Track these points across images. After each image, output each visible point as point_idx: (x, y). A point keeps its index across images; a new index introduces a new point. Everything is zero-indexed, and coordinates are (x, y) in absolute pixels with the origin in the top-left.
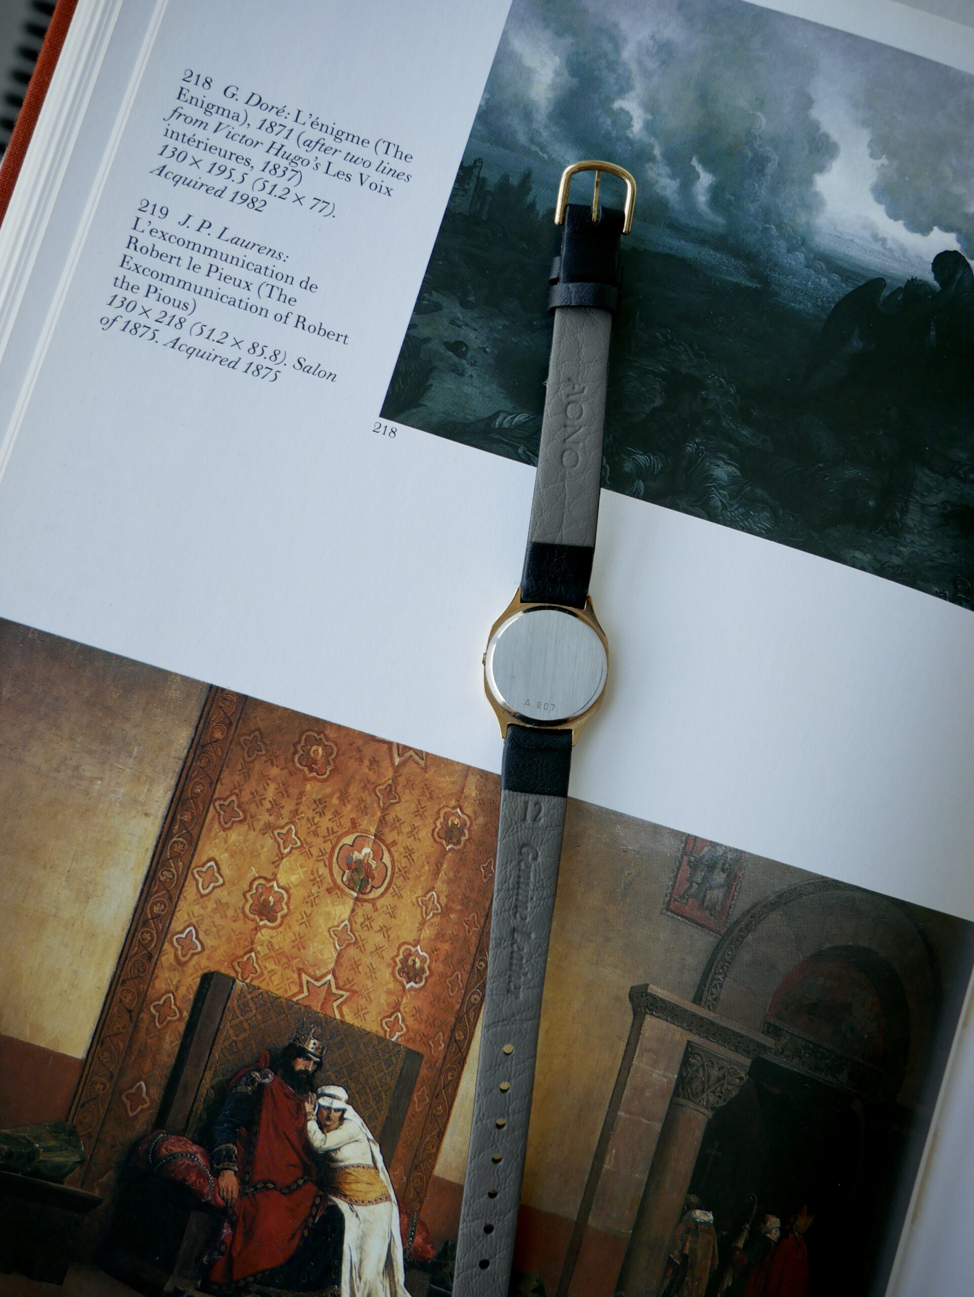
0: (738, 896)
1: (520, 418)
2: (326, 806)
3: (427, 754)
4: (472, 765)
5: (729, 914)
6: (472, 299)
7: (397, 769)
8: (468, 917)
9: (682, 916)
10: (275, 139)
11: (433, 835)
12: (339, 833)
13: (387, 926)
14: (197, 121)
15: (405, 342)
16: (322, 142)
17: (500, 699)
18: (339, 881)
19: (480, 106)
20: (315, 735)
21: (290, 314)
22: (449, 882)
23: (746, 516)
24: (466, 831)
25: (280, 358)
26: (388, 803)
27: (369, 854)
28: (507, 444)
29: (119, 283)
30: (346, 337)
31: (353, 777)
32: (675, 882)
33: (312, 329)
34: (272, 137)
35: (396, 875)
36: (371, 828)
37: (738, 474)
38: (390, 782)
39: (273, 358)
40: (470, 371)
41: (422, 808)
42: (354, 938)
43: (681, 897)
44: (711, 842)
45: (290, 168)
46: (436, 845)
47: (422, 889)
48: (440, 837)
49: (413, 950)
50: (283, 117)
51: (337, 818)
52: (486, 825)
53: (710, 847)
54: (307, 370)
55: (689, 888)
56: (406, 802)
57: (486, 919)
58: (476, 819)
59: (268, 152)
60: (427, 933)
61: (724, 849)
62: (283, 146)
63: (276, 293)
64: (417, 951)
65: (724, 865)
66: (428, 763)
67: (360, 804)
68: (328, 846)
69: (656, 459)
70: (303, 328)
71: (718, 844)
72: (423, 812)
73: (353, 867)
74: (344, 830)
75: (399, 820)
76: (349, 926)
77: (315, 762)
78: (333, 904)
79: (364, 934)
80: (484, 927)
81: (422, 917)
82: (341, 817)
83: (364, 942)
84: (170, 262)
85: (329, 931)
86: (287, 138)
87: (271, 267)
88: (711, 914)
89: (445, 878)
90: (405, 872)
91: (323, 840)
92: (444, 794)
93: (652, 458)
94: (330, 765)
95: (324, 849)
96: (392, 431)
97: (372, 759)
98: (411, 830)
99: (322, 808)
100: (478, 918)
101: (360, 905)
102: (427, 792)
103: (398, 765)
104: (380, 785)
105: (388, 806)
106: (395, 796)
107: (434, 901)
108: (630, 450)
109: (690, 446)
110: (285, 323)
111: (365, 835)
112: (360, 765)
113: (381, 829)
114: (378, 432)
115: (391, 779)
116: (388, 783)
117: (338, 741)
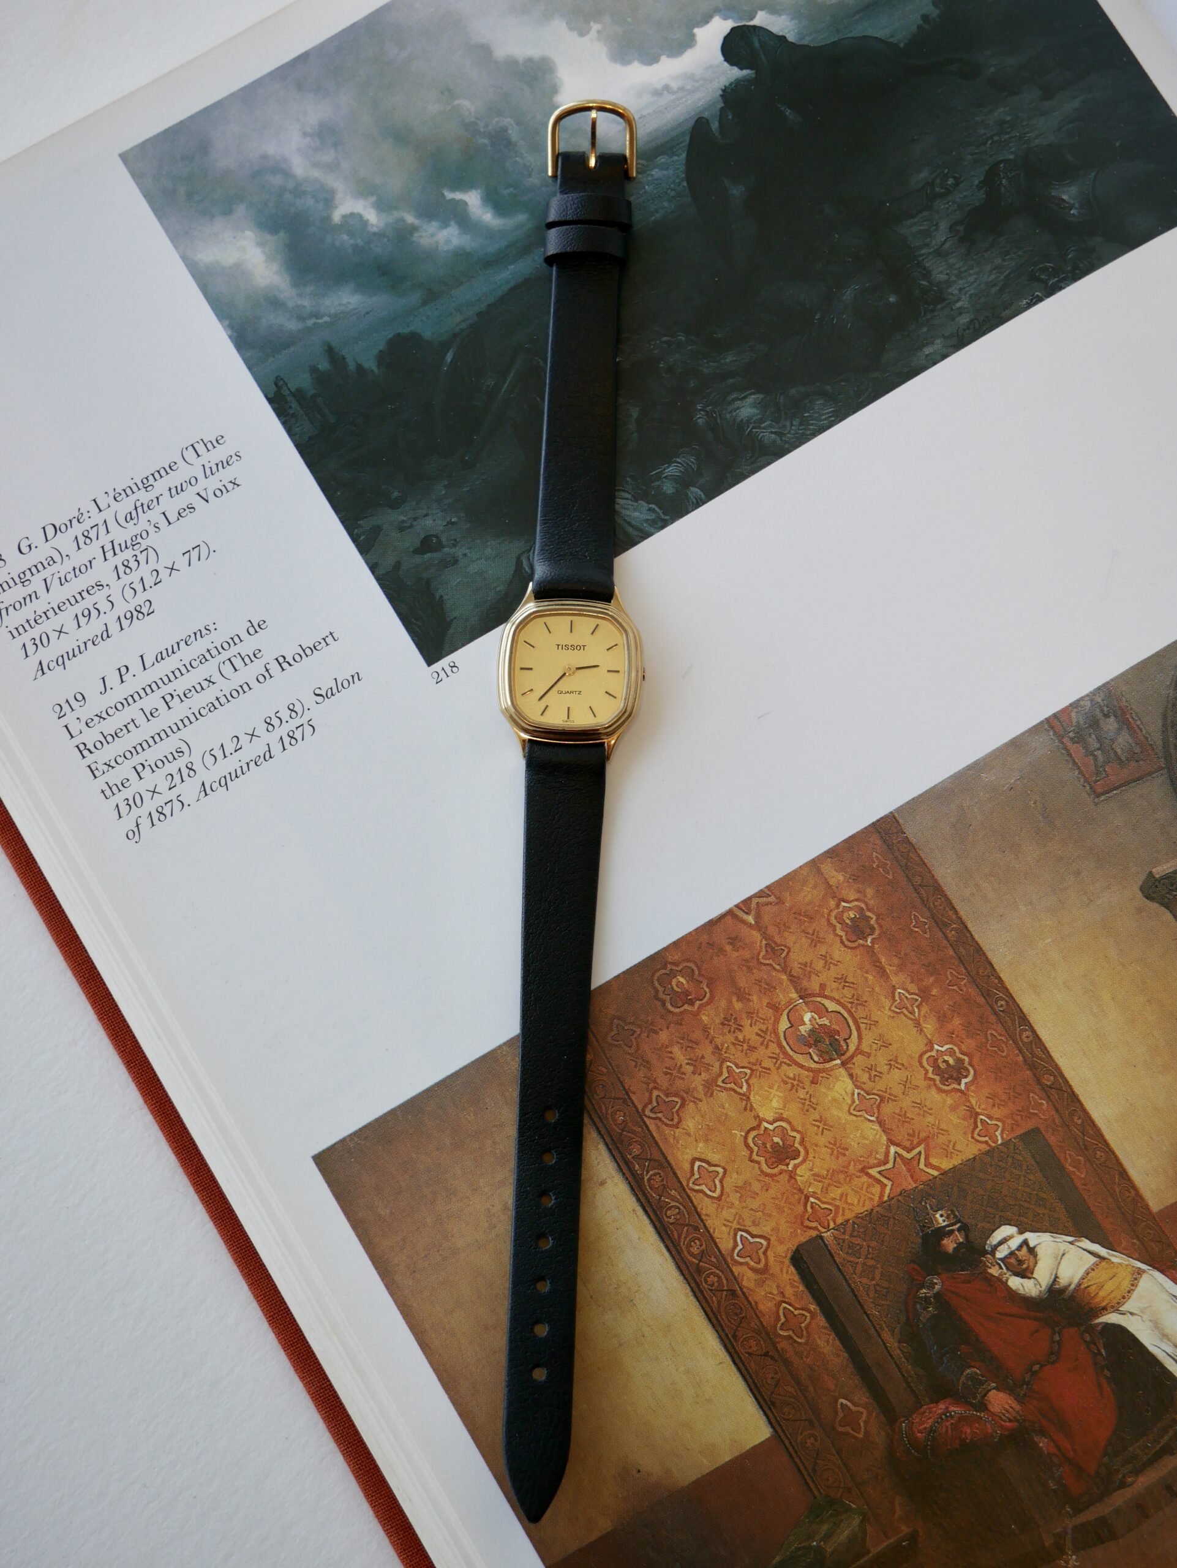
0: (1142, 723)
2: (735, 1018)
3: (768, 887)
4: (813, 856)
5: (1151, 745)
6: (396, 494)
7: (758, 926)
8: (947, 978)
9: (1116, 788)
10: (100, 543)
11: (845, 946)
12: (770, 1027)
13: (892, 1058)
14: (25, 599)
15: (383, 586)
16: (139, 504)
18: (814, 1065)
19: (230, 337)
20: (664, 971)
21: (267, 666)
22: (901, 968)
23: (804, 422)
24: (869, 914)
25: (298, 708)
26: (782, 961)
27: (812, 1017)
29: (108, 793)
30: (331, 634)
31: (731, 972)
32: (1079, 768)
33: (297, 658)
34: (95, 547)
35: (853, 1010)
36: (791, 995)
37: (761, 396)
38: (764, 942)
39: (294, 715)
40: (459, 552)
41: (813, 935)
42: (877, 1097)
43: (1097, 774)
44: (1071, 705)
45: (137, 553)
46: (858, 952)
47: (886, 997)
49: (934, 1053)
50: (87, 519)
51: (755, 1018)
52: (878, 891)
53: (1075, 710)
54: (330, 694)
55: (1096, 760)
56: (795, 943)
57: (963, 964)
58: (865, 896)
59: (106, 560)
60: (929, 1027)
61: (1087, 698)
62: (112, 542)
63: (237, 662)
64: (938, 1051)
65: (1102, 711)
66: (778, 893)
67: (760, 986)
68: (773, 1047)
69: (684, 457)
70: (290, 665)
71: (1078, 701)
72: (817, 937)
74: (771, 1021)
75: (805, 965)
76: (862, 1092)
77: (687, 993)
78: (829, 1088)
79: (881, 1085)
80: (968, 973)
81: (912, 1019)
82: (757, 1013)
83: (888, 1091)
84: (129, 732)
85: (851, 1114)
86: (108, 532)
87: (211, 646)
88: (1137, 761)
89: (894, 968)
90: (857, 1000)
91: (764, 1047)
92: (817, 904)
93: (680, 461)
94: (701, 982)
95: (773, 1053)
96: (452, 667)
97: (730, 940)
98: (824, 962)
99: (734, 1023)
100: (955, 970)
101: (852, 1066)
102: (801, 917)
103: (756, 922)
104: (759, 954)
105: (785, 962)
106: (782, 949)
107: (906, 997)
108: (655, 474)
109: (699, 418)
110: (271, 677)
111: (792, 1006)
112: (726, 955)
113: (799, 987)
114: (441, 680)
115: (762, 939)
116: (764, 945)
117: (687, 956)
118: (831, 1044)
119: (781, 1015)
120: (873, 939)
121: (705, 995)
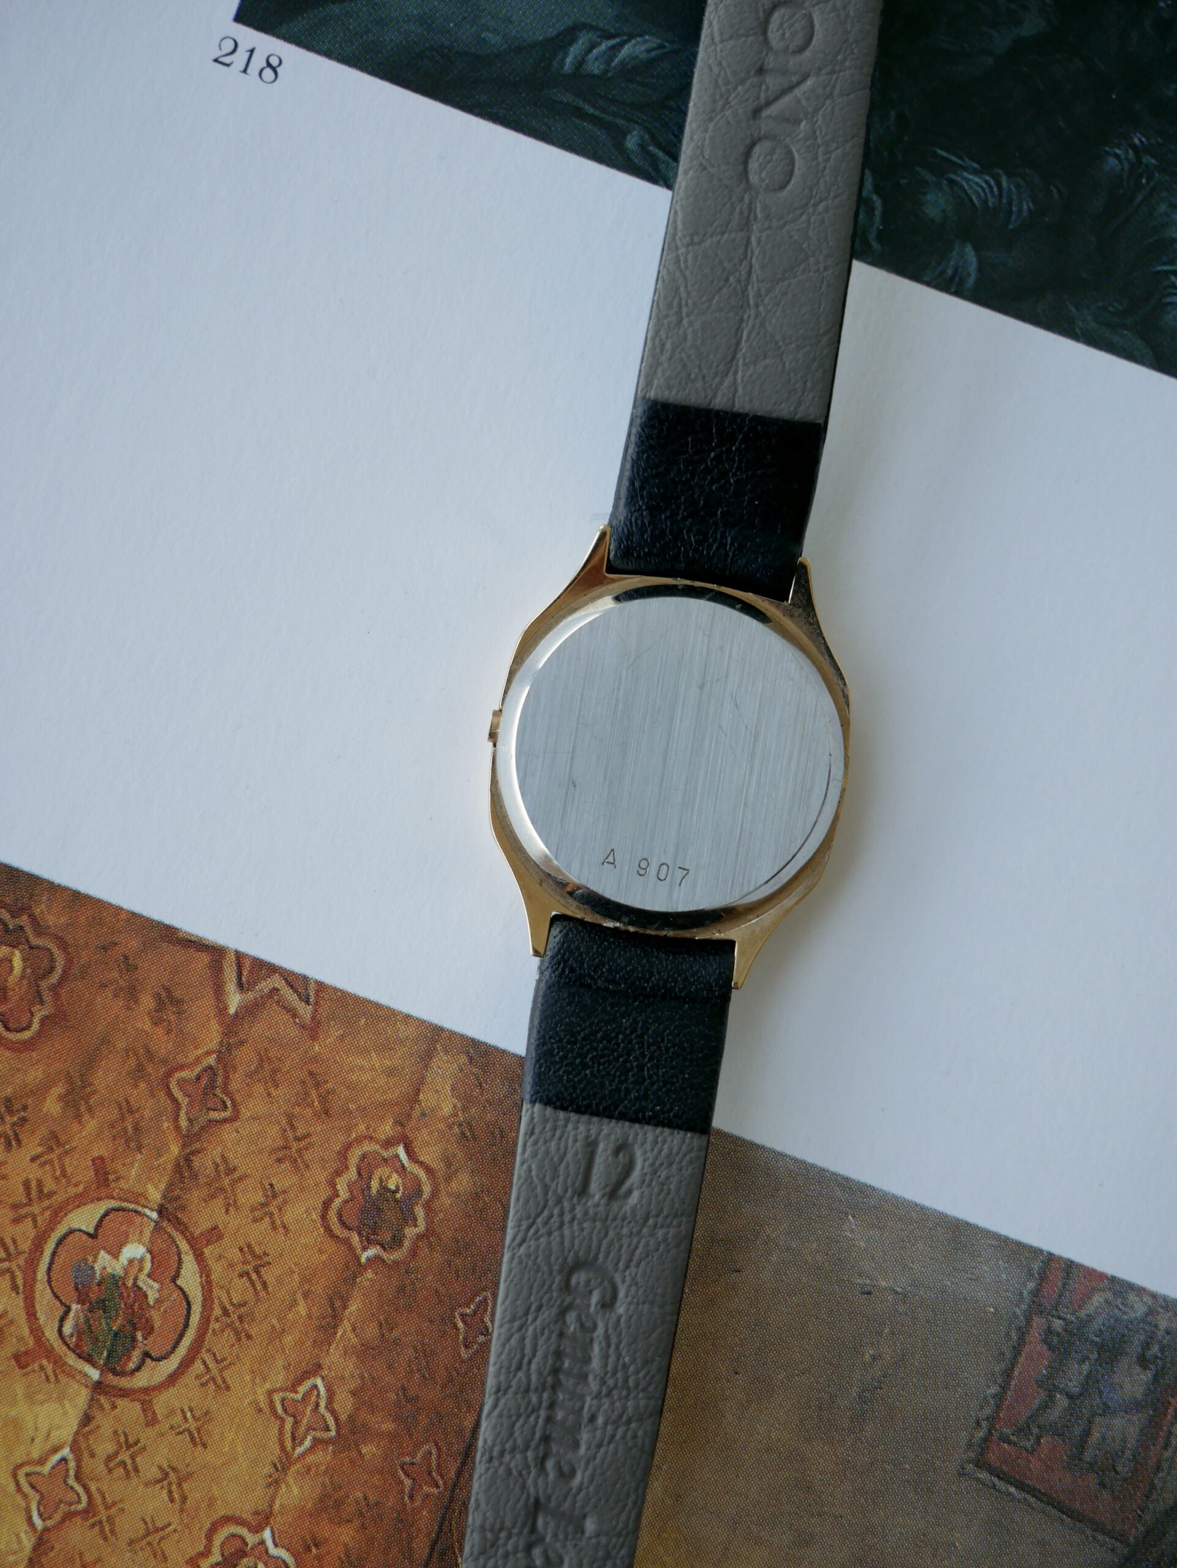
1: (635, 49)
2: (24, 1120)
3: (321, 986)
4: (448, 1024)
5: (1153, 1486)
7: (232, 1025)
8: (413, 1455)
9: (1021, 1486)
11: (324, 1217)
12: (59, 1198)
13: (181, 1467)
17: (535, 844)
18: (51, 1334)
20: (6, 916)
22: (365, 1352)
24: (420, 1212)
26: (202, 1121)
27: (141, 1260)
28: (593, 120)
31: (106, 1041)
32: (1004, 1388)
35: (214, 1326)
36: (150, 1188)
38: (211, 1060)
41: (298, 1139)
42: (84, 1499)
43: (1021, 1430)
44: (1113, 1279)
46: (331, 1247)
47: (286, 1368)
48: (343, 1224)
49: (251, 1539)
51: (53, 1156)
52: (477, 1196)
53: (1109, 1295)
55: (1045, 1406)
56: (254, 1119)
57: (463, 1463)
58: (448, 1179)
60: (294, 1492)
61: (1150, 1301)
64: (262, 1543)
65: (1146, 1346)
66: (323, 1012)
67: (123, 1119)
68: (25, 1233)
69: (1017, 186)
71: (1131, 1287)
72: (299, 1151)
73: (93, 1296)
74: (72, 1191)
75: (230, 1171)
76: (72, 1464)
78: (30, 1397)
79: (114, 1487)
80: (454, 1486)
81: (283, 1448)
82: (67, 1153)
83: (113, 1510)
85: (15, 1476)
88: (1102, 1485)
89: (355, 1340)
90: (241, 1318)
91: (11, 1215)
92: (362, 1102)
93: (1005, 185)
94: (42, 1002)
95: (14, 1242)
96: (269, 65)
97: (164, 994)
98: (263, 1200)
99: (14, 1124)
100: (439, 1457)
101: (107, 1406)
102: (313, 1093)
103: (236, 1014)
104: (181, 1067)
105: (203, 1128)
106: (224, 1102)
107: (317, 1405)
108: (943, 158)
109: (1117, 156)
112: (129, 1009)
113: (177, 1192)
114: (228, 65)
115: (213, 1052)
116: (205, 1064)
117: (69, 938)
118: (116, 1334)
119: (99, 1199)
120: (377, 1258)
121: (24, 1029)
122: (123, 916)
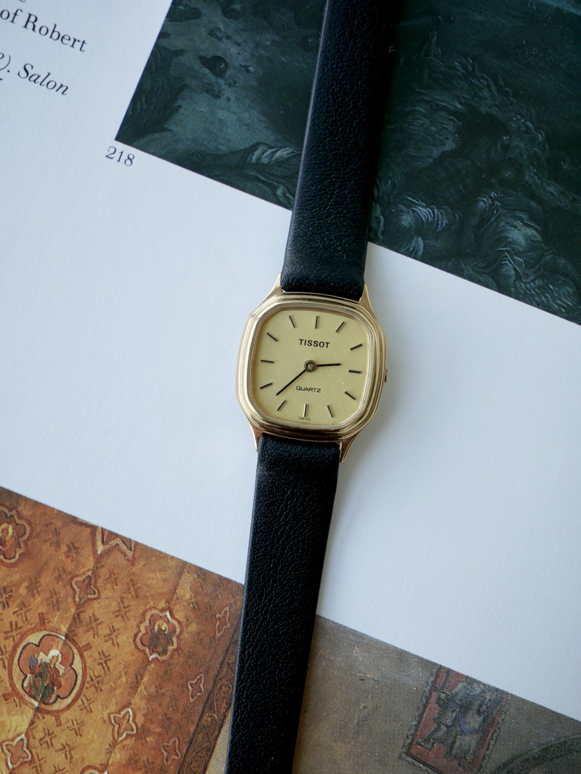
0: (494, 745)
1: (282, 153)
2: (11, 596)
3: (137, 543)
4: (189, 560)
5: (481, 766)
6: (237, 7)
7: (99, 559)
8: (168, 742)
9: (425, 764)
11: (134, 641)
12: (24, 629)
13: (71, 744)
15: (154, 54)
18: (18, 686)
20: (6, 511)
21: (19, 12)
22: (149, 698)
23: (544, 289)
24: (175, 640)
25: (4, 62)
26: (85, 599)
27: (57, 657)
28: (264, 182)
30: (84, 42)
31: (46, 564)
32: (419, 722)
33: (44, 31)
35: (87, 685)
36: (62, 626)
37: (539, 238)
38: (90, 573)
40: (228, 92)
41: (125, 608)
42: (30, 756)
43: (425, 740)
44: (467, 677)
46: (137, 653)
47: (116, 704)
48: (143, 644)
51: (23, 612)
52: (199, 634)
53: (465, 684)
54: (34, 79)
55: (436, 730)
56: (107, 598)
57: (189, 747)
58: (187, 626)
60: (118, 756)
61: (482, 687)
65: (480, 706)
66: (137, 555)
67: (52, 597)
68: (10, 644)
69: (441, 213)
70: (34, 29)
71: (475, 681)
72: (125, 612)
73: (37, 671)
74: (30, 627)
75: (96, 620)
76: (25, 742)
77: (3, 542)
78: (9, 713)
79: (42, 752)
80: (185, 756)
81: (114, 737)
82: (28, 610)
83: (42, 762)
85: (1, 745)
88: (459, 764)
89: (145, 693)
90: (98, 682)
91: (4, 636)
92: (152, 593)
93: (436, 212)
94: (20, 547)
95: (5, 647)
96: (129, 158)
97: (71, 545)
98: (109, 633)
99: (6, 598)
100: (179, 743)
101: (41, 717)
102: (132, 589)
103: (101, 554)
104: (77, 576)
105: (85, 602)
106: (94, 591)
107: (129, 720)
108: (410, 201)
109: (484, 201)
110: (12, 21)
111: (54, 634)
112: (56, 551)
113: (74, 628)
114: (112, 158)
115: (91, 570)
116: (87, 575)
117: (32, 521)
118: (46, 687)
119: (41, 630)
120: (156, 658)
121: (12, 558)
122: (55, 512)
